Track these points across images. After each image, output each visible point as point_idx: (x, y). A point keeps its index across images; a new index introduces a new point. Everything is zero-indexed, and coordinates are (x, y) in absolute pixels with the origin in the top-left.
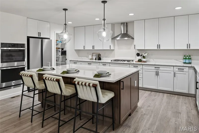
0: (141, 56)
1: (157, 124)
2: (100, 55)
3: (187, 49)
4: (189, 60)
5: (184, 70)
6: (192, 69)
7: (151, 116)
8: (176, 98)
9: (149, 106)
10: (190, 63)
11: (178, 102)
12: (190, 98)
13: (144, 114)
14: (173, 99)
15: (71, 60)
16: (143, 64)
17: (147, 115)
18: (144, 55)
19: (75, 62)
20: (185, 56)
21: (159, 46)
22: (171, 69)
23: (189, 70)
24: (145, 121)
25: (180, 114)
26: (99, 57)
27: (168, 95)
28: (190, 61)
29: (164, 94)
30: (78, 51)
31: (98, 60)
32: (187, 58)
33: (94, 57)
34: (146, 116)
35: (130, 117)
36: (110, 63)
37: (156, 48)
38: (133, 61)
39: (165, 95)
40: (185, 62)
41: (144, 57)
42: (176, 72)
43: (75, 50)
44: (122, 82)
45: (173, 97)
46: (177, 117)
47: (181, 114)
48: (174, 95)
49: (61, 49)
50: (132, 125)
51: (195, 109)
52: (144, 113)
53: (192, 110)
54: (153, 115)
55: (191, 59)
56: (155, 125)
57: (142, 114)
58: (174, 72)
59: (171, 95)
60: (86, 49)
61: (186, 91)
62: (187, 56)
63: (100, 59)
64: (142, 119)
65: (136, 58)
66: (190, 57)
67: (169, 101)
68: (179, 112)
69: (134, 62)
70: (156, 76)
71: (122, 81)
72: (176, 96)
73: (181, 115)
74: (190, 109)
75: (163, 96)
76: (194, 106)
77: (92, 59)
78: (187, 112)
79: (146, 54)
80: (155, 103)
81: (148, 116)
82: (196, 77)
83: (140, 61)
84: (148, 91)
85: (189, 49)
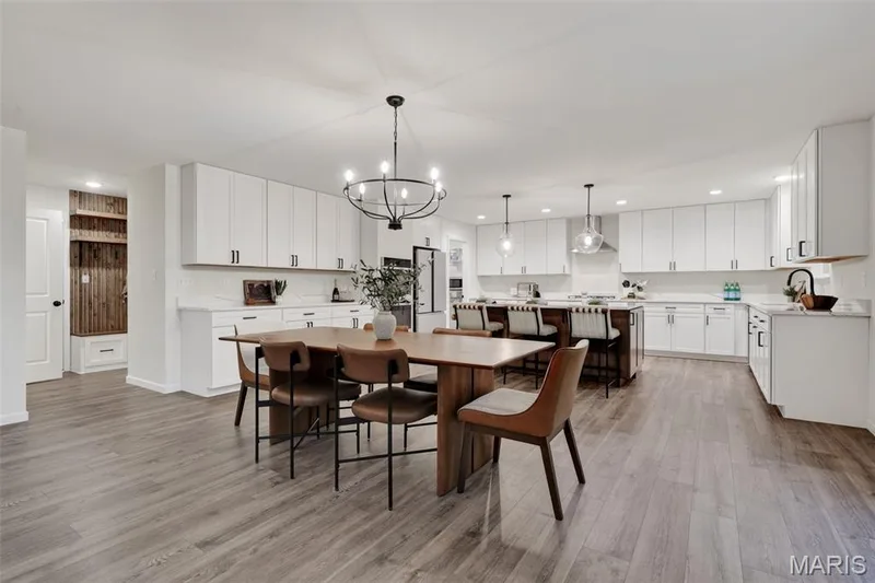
0: (633, 286)
3: (730, 270)
4: (736, 293)
5: (726, 310)
6: (742, 307)
10: (739, 299)
12: (738, 364)
18: (640, 284)
20: (727, 285)
21: (673, 265)
22: (699, 309)
23: (737, 309)
26: (537, 292)
28: (739, 294)
32: (732, 288)
33: (522, 292)
37: (667, 270)
40: (727, 297)
41: (640, 289)
42: (709, 315)
43: (478, 276)
55: (739, 290)
58: (706, 314)
59: (700, 361)
60: (505, 273)
62: (732, 285)
63: (537, 295)
65: (621, 290)
66: (737, 287)
70: (669, 324)
72: (711, 362)
75: (685, 362)
77: (517, 296)
79: (645, 283)
83: (631, 296)
84: (653, 356)
85: (736, 271)
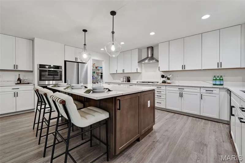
0: (166, 77)
1: (169, 159)
2: (130, 77)
3: (217, 68)
4: (220, 81)
5: (213, 91)
6: (225, 90)
7: (165, 145)
8: (202, 124)
9: (167, 131)
10: (222, 85)
11: (205, 129)
12: (221, 125)
13: (157, 141)
14: (199, 124)
15: (106, 82)
16: (166, 85)
17: (160, 143)
18: (169, 77)
19: (109, 83)
20: (215, 77)
21: (183, 67)
22: (197, 90)
23: (220, 92)
24: (154, 152)
25: (205, 148)
26: (129, 80)
27: (194, 119)
28: (222, 82)
29: (188, 117)
30: (113, 74)
31: (127, 82)
32: (218, 78)
33: (125, 80)
34: (158, 143)
35: (138, 143)
36: (136, 84)
37: (181, 69)
38: (158, 82)
39: (190, 118)
40: (215, 83)
41: (168, 79)
42: (203, 94)
43: (110, 74)
44: (118, 100)
45: (199, 122)
46: (201, 151)
47: (207, 146)
48: (200, 120)
49: (100, 73)
50: (135, 157)
51: (229, 141)
52: (158, 139)
53: (223, 142)
54: (168, 143)
55: (222, 80)
56: (167, 160)
57: (154, 140)
58: (201, 94)
59: (198, 119)
60: (118, 72)
61: (215, 116)
62: (218, 77)
63: (129, 81)
64: (152, 148)
65: (161, 80)
66: (221, 78)
67: (193, 127)
68: (205, 143)
69: (159, 84)
70: (180, 97)
71: (118, 98)
72: (204, 121)
73: (207, 148)
74: (222, 141)
75: (187, 120)
76: (227, 137)
77: (123, 81)
78: (217, 146)
79: (171, 76)
80: (175, 127)
81: (161, 145)
82: (230, 100)
83: (164, 82)
84: (172, 112)
85: (220, 68)
